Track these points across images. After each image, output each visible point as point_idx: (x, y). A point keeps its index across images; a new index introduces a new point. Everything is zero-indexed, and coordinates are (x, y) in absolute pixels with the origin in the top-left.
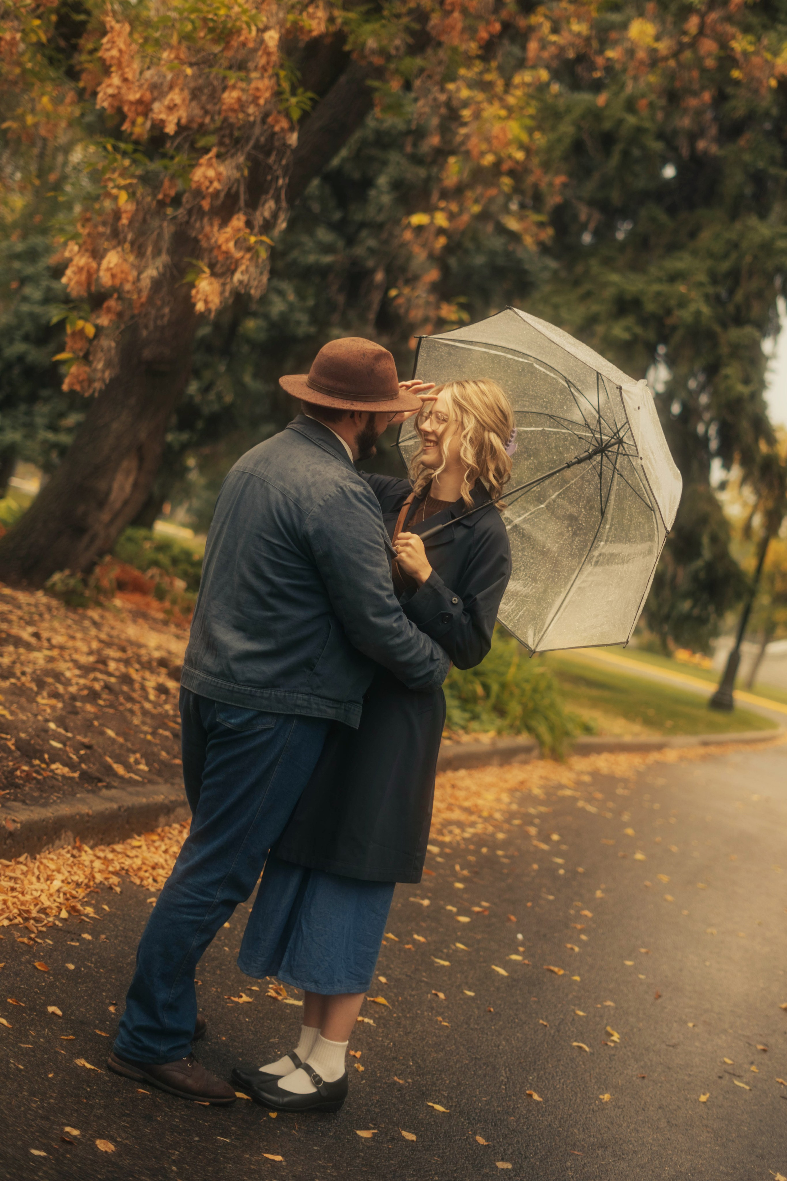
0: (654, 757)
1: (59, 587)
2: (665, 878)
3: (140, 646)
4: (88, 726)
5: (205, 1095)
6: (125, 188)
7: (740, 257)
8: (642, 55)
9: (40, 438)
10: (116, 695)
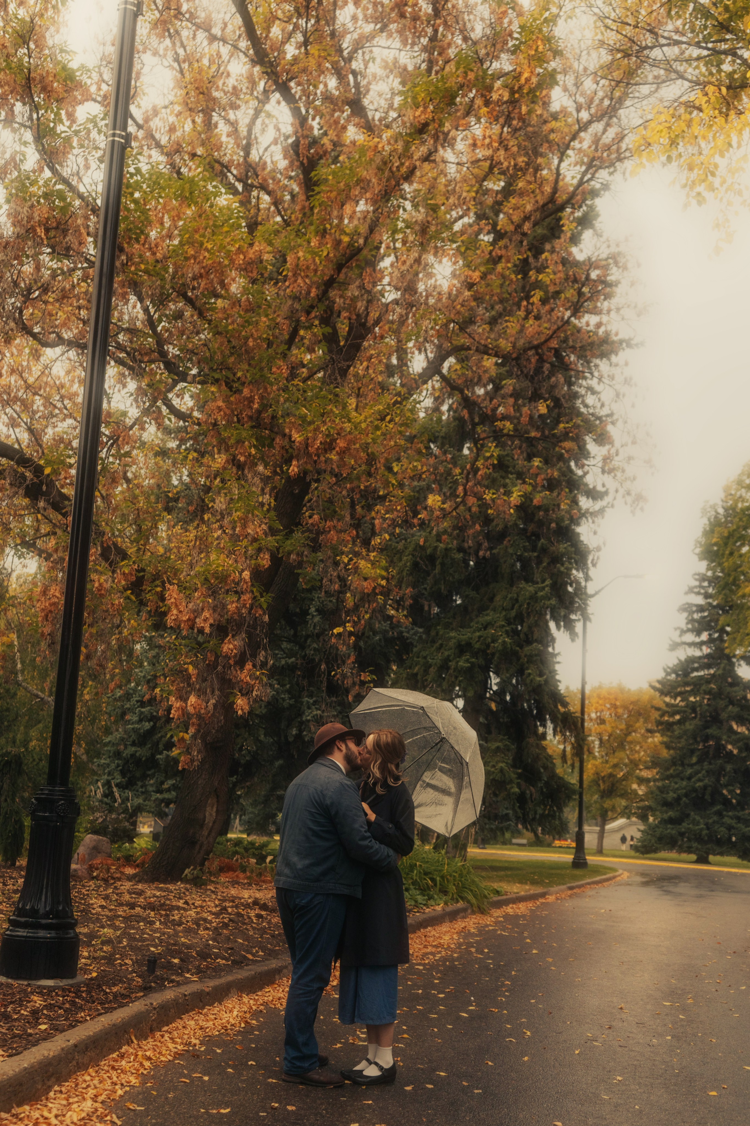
0: (541, 900)
1: (190, 876)
2: (550, 960)
3: (240, 899)
4: (229, 939)
5: (330, 1083)
6: (191, 663)
7: (520, 606)
8: (437, 513)
9: (153, 798)
10: (237, 923)
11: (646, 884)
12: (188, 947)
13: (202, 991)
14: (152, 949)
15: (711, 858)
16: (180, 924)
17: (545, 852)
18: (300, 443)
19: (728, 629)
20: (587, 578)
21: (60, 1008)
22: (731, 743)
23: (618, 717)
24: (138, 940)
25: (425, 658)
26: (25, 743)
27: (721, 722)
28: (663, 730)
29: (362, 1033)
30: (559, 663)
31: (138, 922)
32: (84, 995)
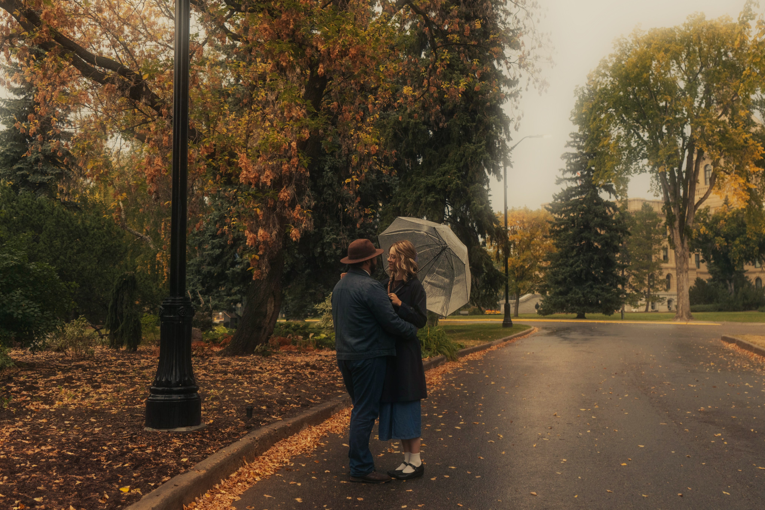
0: (488, 350)
1: (259, 350)
2: (504, 388)
3: (296, 362)
4: (295, 390)
5: (382, 480)
6: (258, 207)
7: (466, 159)
8: (410, 99)
9: (225, 300)
10: (298, 379)
11: (550, 334)
12: (270, 398)
13: (286, 426)
14: (247, 401)
15: (586, 315)
16: (261, 383)
17: (481, 318)
18: (324, 52)
19: (593, 168)
20: (509, 139)
21: (194, 446)
22: (597, 242)
23: (525, 229)
24: (236, 396)
25: (405, 196)
26: (134, 268)
27: (590, 228)
28: (554, 235)
29: (395, 445)
30: (490, 195)
31: (233, 384)
32: (208, 436)
